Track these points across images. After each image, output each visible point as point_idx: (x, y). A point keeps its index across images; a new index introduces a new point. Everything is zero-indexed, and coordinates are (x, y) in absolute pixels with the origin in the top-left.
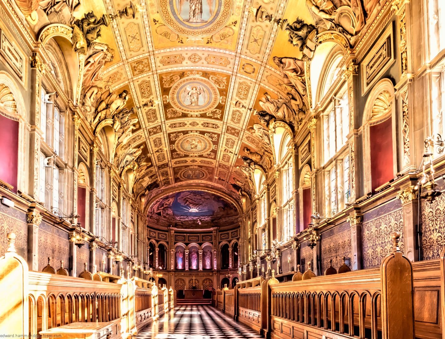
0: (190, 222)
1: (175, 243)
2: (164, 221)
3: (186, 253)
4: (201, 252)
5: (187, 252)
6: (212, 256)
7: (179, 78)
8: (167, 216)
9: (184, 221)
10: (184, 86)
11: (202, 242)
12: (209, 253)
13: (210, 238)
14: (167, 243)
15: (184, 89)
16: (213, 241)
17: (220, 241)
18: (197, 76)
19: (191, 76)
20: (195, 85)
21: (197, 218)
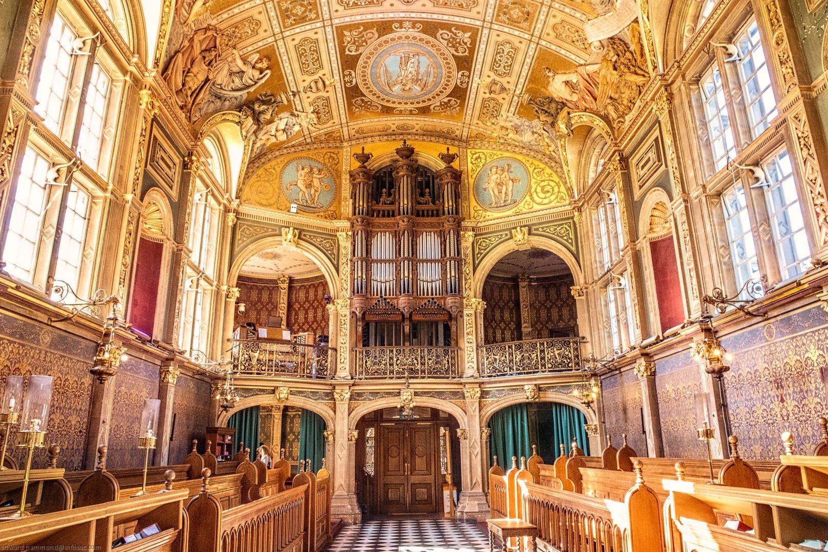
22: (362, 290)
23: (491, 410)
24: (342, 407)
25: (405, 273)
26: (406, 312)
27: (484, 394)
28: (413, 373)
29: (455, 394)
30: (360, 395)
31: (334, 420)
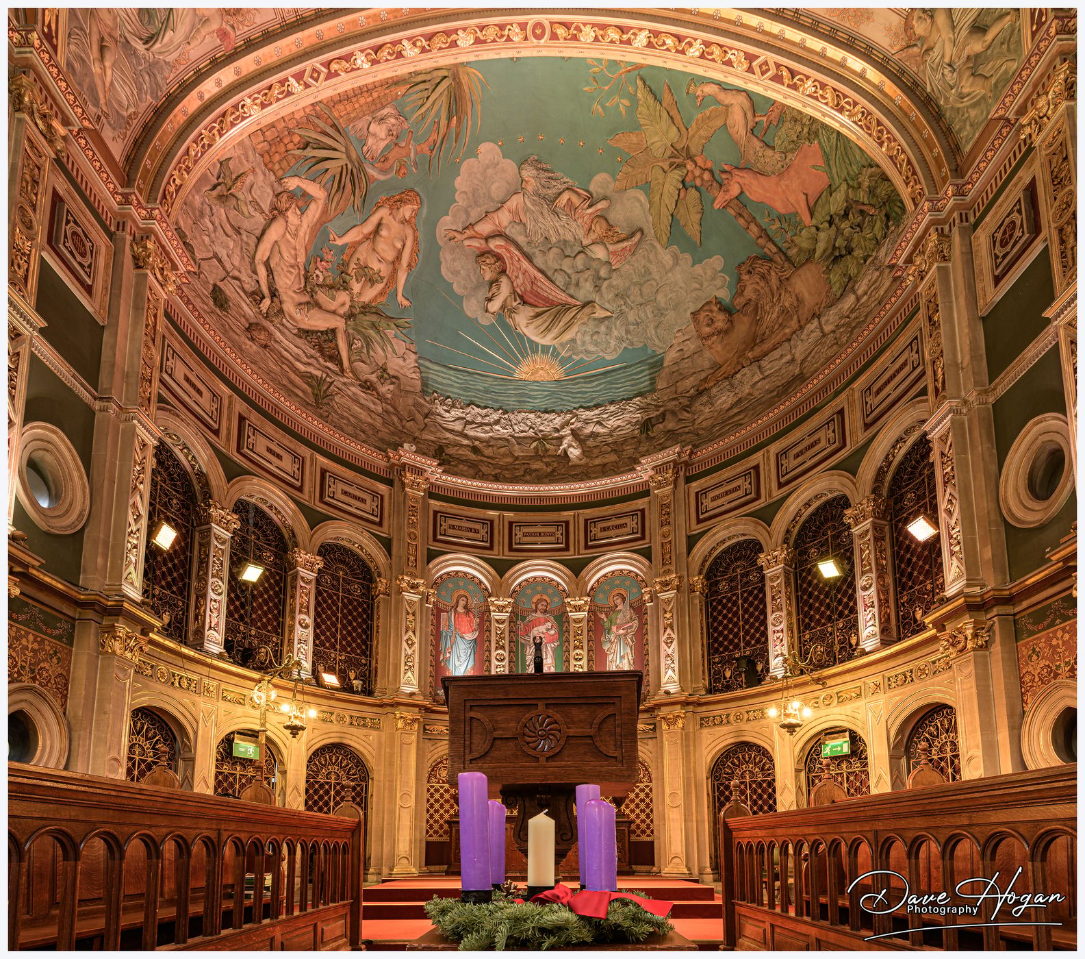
0: (518, 452)
1: (432, 556)
2: (363, 415)
3: (496, 615)
4: (578, 609)
5: (501, 609)
6: (643, 624)
8: (386, 389)
9: (487, 443)
11: (585, 554)
12: (624, 613)
13: (632, 523)
14: (387, 544)
16: (655, 541)
17: (696, 529)
21: (558, 421)
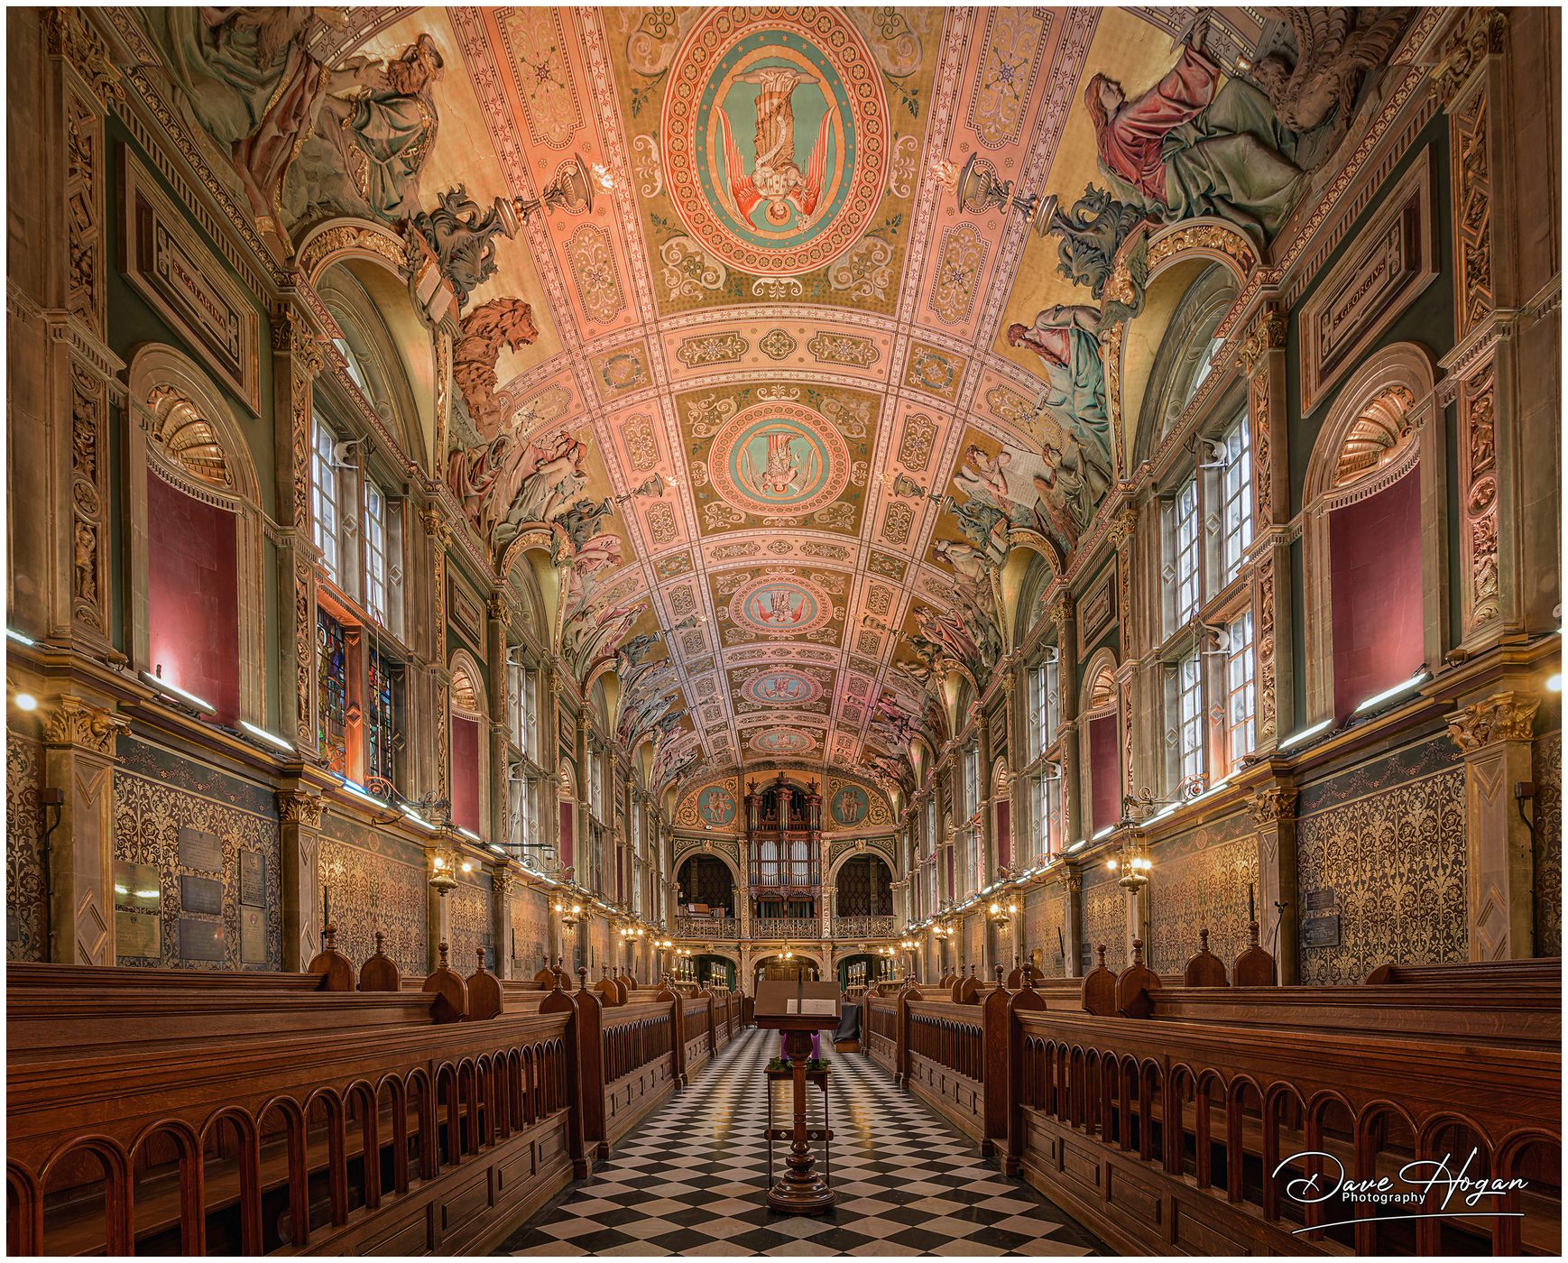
7: (816, 516)
10: (805, 497)
15: (807, 489)
18: (773, 516)
19: (788, 516)
20: (778, 497)
22: (756, 881)
23: (838, 958)
24: (745, 956)
25: (784, 870)
26: (785, 896)
27: (835, 948)
28: (790, 935)
29: (816, 948)
30: (756, 948)
31: (740, 963)
